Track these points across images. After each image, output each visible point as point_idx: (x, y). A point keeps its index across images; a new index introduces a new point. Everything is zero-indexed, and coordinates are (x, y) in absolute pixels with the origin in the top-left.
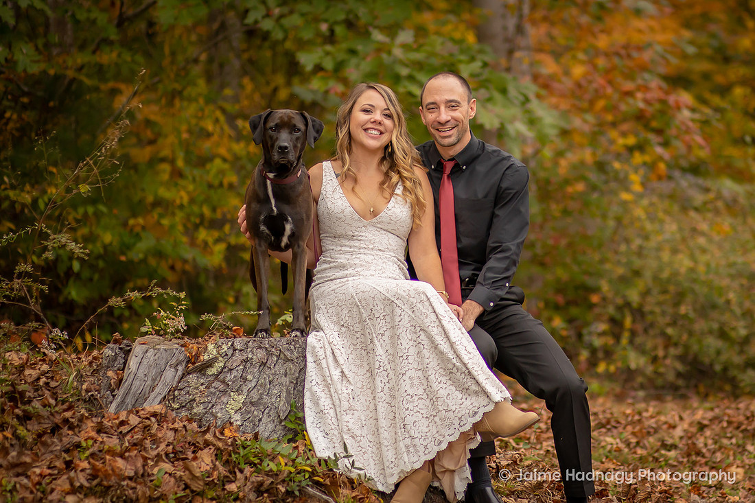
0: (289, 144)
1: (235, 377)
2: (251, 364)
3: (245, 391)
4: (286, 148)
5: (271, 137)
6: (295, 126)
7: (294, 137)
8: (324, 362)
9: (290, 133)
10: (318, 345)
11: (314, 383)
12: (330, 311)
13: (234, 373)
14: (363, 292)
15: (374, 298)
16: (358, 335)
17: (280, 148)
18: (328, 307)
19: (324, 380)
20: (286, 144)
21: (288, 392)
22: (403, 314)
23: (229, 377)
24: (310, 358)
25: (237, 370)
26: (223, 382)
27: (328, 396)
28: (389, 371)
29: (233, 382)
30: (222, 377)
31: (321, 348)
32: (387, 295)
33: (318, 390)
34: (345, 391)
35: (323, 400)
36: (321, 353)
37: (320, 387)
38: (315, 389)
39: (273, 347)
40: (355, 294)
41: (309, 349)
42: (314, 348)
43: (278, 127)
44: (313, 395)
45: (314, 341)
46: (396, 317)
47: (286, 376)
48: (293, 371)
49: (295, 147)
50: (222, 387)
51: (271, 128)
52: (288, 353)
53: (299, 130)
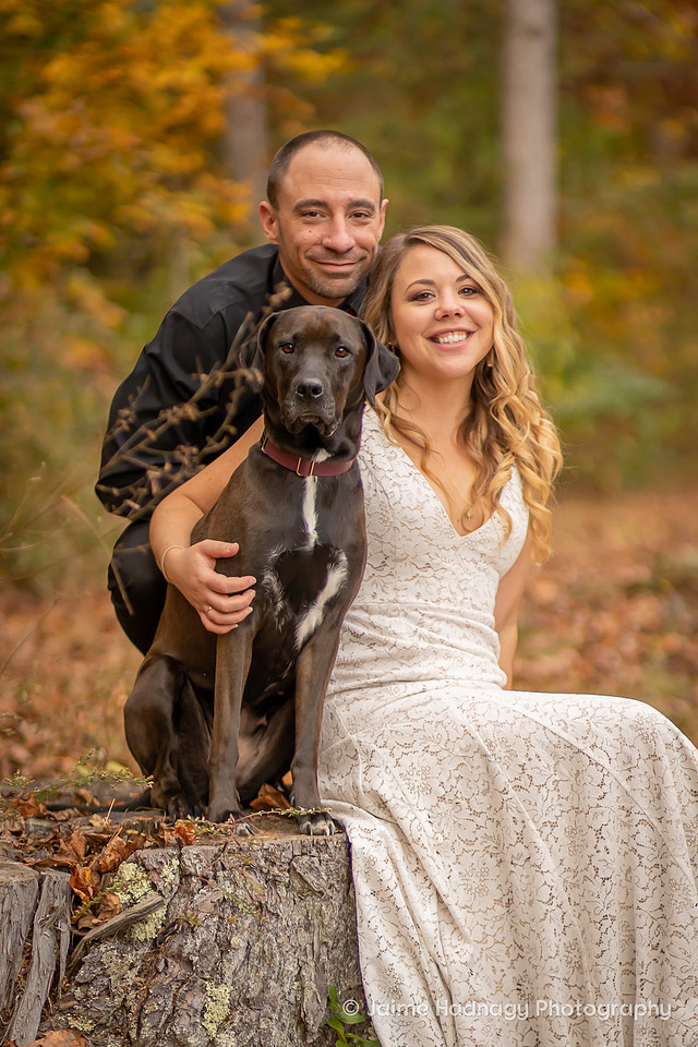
0: (323, 381)
1: (204, 943)
2: (234, 908)
3: (228, 974)
4: (316, 390)
5: (283, 366)
6: (337, 338)
7: (336, 368)
8: (398, 893)
9: (327, 355)
10: (380, 855)
11: (383, 945)
12: (405, 761)
13: (202, 934)
14: (496, 724)
15: (527, 740)
16: (481, 821)
17: (303, 389)
18: (398, 753)
19: (400, 934)
20: (316, 381)
21: (320, 969)
22: (607, 781)
23: (190, 945)
24: (362, 886)
25: (208, 927)
26: (178, 956)
27: (413, 971)
28: (567, 907)
29: (203, 956)
30: (175, 946)
31: (386, 861)
32: (563, 735)
33: (394, 960)
34: (456, 957)
35: (407, 982)
36: (388, 873)
37: (395, 950)
38: (389, 958)
39: (273, 864)
40: (474, 728)
41: (357, 865)
42: (370, 862)
43: (298, 344)
44: (386, 972)
45: (368, 845)
46: (589, 787)
47: (307, 929)
48: (327, 918)
49: (337, 389)
50: (176, 969)
51: (283, 345)
52: (310, 878)
53: (347, 350)
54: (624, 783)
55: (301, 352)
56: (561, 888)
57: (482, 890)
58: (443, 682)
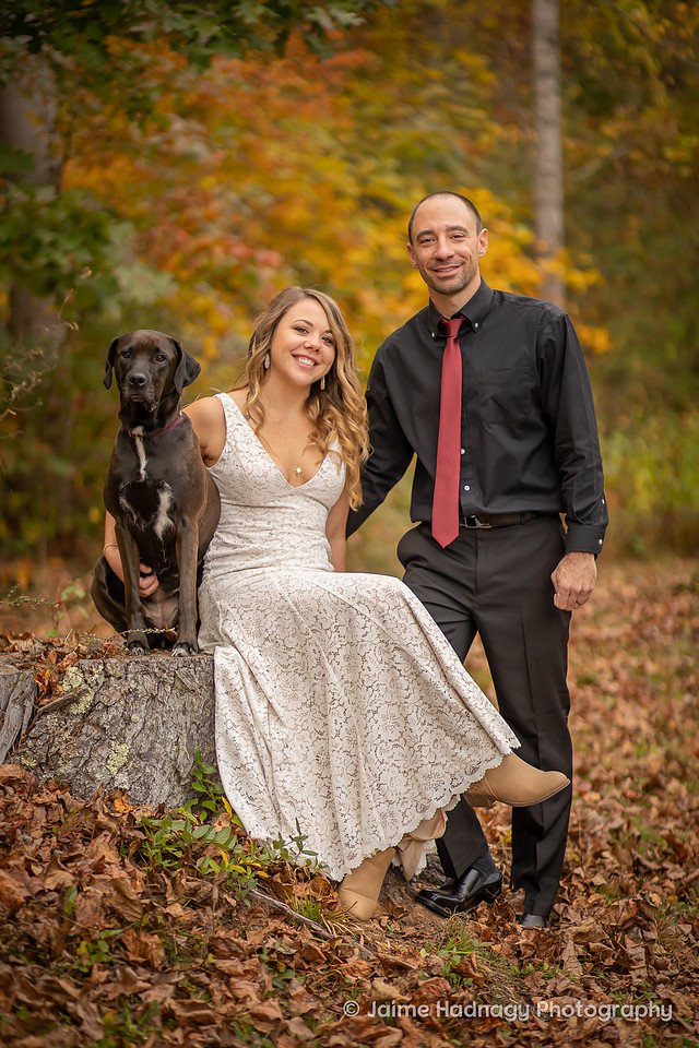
0: (146, 375)
1: (114, 717)
2: (136, 697)
3: (129, 737)
4: (141, 380)
5: (123, 366)
6: (158, 350)
7: (156, 368)
8: (242, 693)
9: (151, 360)
10: (232, 669)
11: (230, 725)
12: (245, 616)
13: (113, 712)
14: (301, 592)
15: (319, 601)
17: (133, 379)
18: (241, 611)
19: (242, 720)
20: (142, 375)
21: (190, 738)
22: (368, 624)
23: (105, 718)
24: (220, 688)
25: (117, 707)
26: (97, 725)
27: (249, 743)
28: (347, 705)
29: (112, 725)
30: (95, 718)
31: (236, 673)
32: (340, 596)
33: (237, 735)
34: (277, 736)
35: (244, 749)
36: (237, 680)
37: (238, 729)
38: (232, 733)
39: (164, 671)
40: (286, 595)
41: (218, 674)
42: (226, 673)
43: (133, 353)
44: (230, 742)
45: (225, 662)
46: (357, 629)
47: (184, 714)
48: (196, 707)
49: (156, 381)
50: (95, 733)
51: (124, 353)
52: (187, 681)
53: (164, 358)
54: (381, 625)
55: (134, 358)
56: (343, 694)
57: (295, 697)
58: (277, 568)
